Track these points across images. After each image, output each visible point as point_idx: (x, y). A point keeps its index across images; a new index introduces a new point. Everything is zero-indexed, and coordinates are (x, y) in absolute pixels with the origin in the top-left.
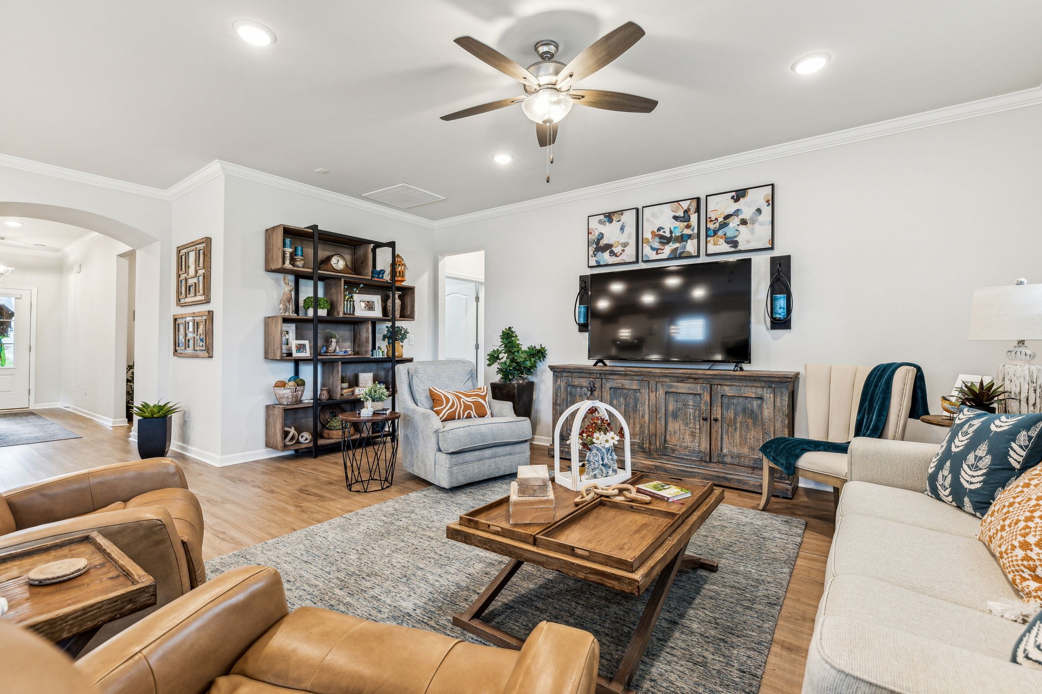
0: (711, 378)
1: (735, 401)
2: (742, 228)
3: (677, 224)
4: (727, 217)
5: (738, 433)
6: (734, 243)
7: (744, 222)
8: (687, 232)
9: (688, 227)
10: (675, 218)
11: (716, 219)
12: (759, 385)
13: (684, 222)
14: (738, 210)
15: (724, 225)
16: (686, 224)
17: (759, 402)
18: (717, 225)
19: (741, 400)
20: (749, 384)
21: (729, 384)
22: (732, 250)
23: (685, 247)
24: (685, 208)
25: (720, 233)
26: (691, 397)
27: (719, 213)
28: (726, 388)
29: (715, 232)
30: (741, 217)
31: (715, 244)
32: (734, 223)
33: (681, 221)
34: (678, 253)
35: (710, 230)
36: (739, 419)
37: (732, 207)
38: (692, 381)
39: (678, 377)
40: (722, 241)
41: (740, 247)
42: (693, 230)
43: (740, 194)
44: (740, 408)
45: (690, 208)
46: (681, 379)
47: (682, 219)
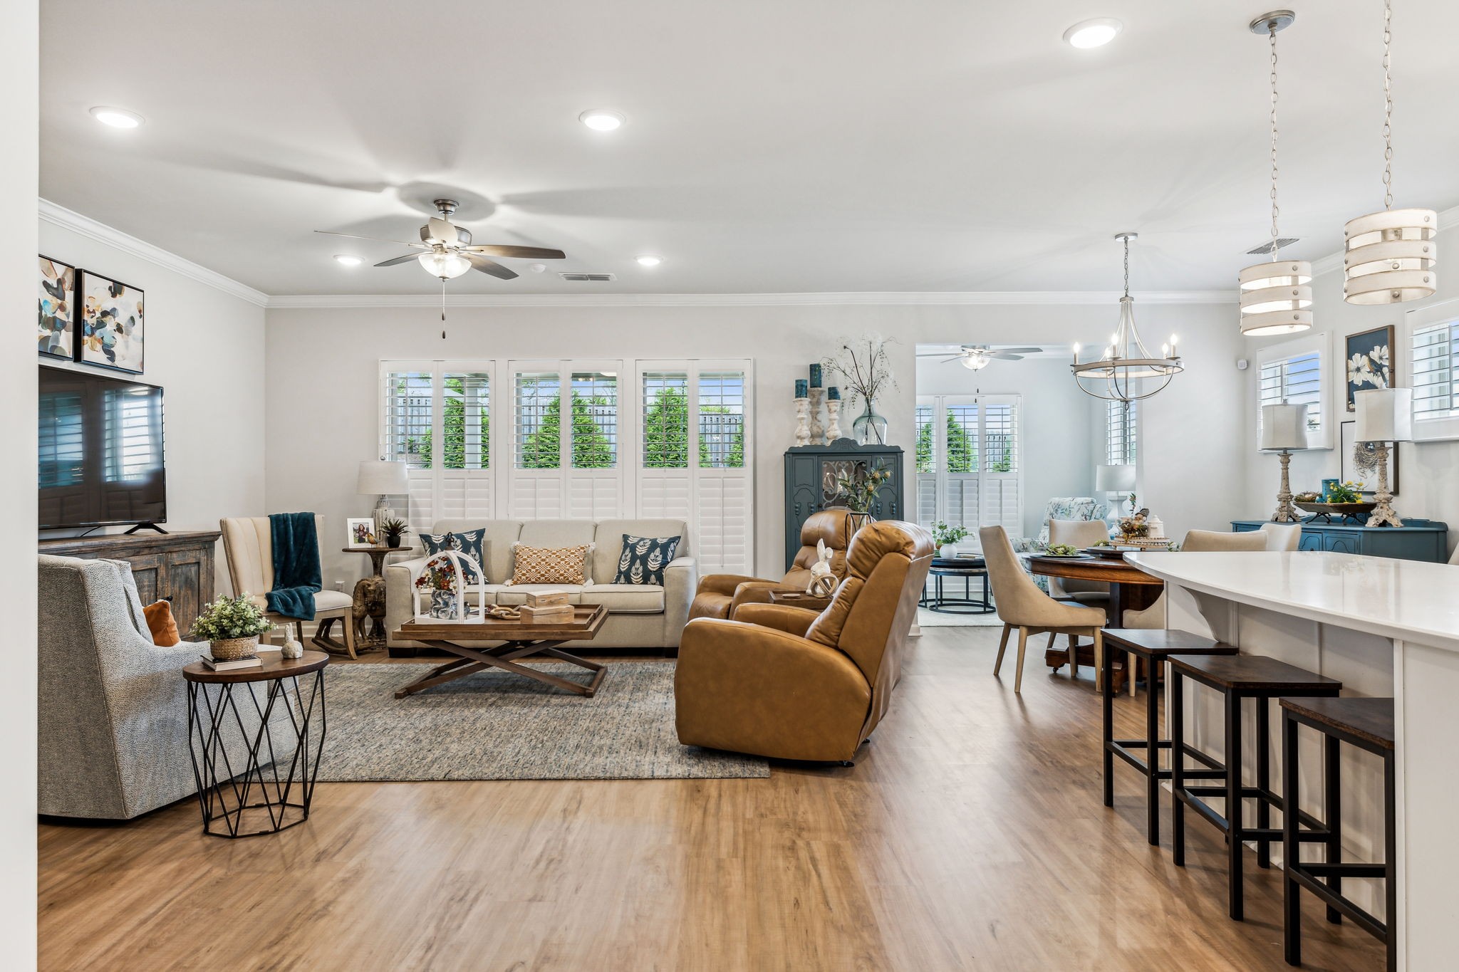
0: (165, 545)
1: (179, 571)
2: (117, 335)
3: (49, 297)
4: (105, 314)
5: (181, 610)
6: (111, 356)
7: (119, 329)
8: (60, 315)
9: (62, 308)
10: (45, 284)
11: (94, 312)
12: (197, 547)
13: (58, 298)
14: (114, 309)
15: (101, 324)
16: (59, 301)
17: (196, 567)
18: (94, 321)
19: (184, 568)
20: (191, 547)
21: (177, 549)
22: (109, 363)
23: (57, 339)
24: (59, 276)
25: (98, 333)
26: (146, 574)
27: (97, 304)
28: (175, 555)
29: (93, 330)
30: (118, 320)
31: (92, 348)
32: (111, 324)
33: (54, 295)
34: (49, 347)
35: (88, 324)
36: (182, 592)
37: (109, 303)
38: (146, 551)
39: (131, 548)
40: (99, 347)
41: (119, 363)
42: (68, 317)
43: (117, 288)
44: (183, 578)
45: (65, 278)
46: (138, 550)
47: (55, 292)
